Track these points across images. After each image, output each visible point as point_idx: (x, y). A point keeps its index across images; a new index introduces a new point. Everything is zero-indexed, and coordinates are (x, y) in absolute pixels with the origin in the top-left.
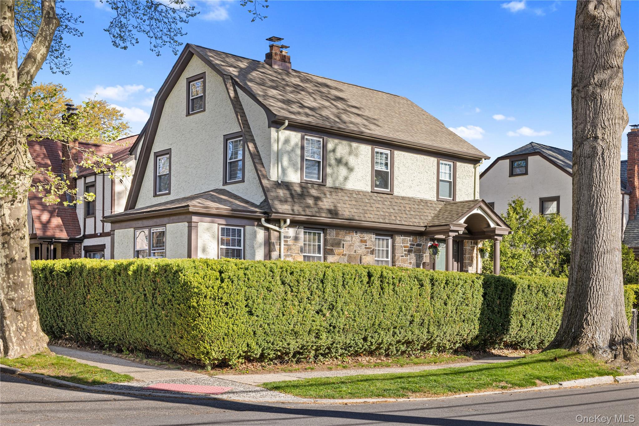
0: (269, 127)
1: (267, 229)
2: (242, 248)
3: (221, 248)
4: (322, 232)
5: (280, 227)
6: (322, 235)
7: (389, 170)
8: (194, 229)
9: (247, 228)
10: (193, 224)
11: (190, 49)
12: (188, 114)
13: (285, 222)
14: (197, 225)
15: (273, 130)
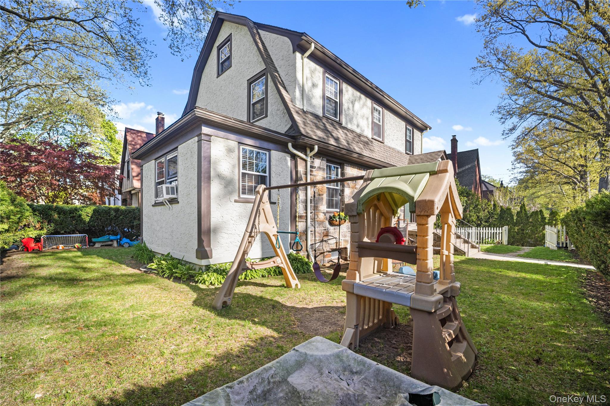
0: (294, 52)
1: (294, 157)
2: (267, 174)
3: (242, 173)
4: (339, 167)
5: (306, 155)
6: (339, 170)
7: (381, 124)
8: (204, 143)
9: (273, 152)
10: (203, 137)
11: (220, 17)
12: (219, 75)
13: (312, 149)
14: (210, 139)
15: (298, 55)
